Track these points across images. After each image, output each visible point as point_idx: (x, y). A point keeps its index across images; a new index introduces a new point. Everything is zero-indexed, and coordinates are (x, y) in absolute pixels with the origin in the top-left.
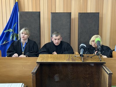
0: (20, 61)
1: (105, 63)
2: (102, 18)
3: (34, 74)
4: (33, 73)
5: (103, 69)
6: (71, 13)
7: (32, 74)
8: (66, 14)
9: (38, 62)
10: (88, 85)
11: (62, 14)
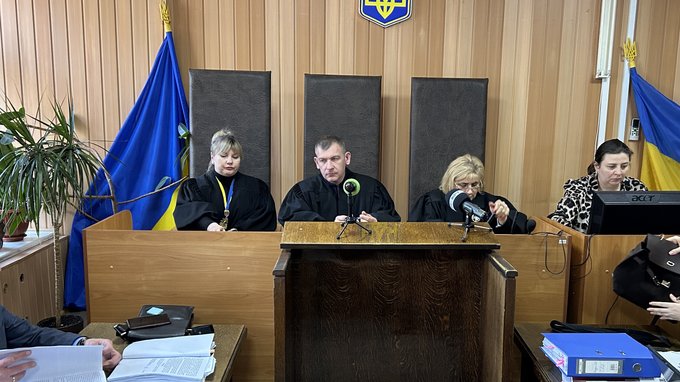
0: (217, 244)
1: (499, 247)
2: (497, 101)
3: (280, 276)
4: (279, 274)
5: (490, 264)
6: (379, 79)
7: (274, 277)
8: (361, 80)
9: (286, 243)
10: (445, 322)
11: (348, 80)
